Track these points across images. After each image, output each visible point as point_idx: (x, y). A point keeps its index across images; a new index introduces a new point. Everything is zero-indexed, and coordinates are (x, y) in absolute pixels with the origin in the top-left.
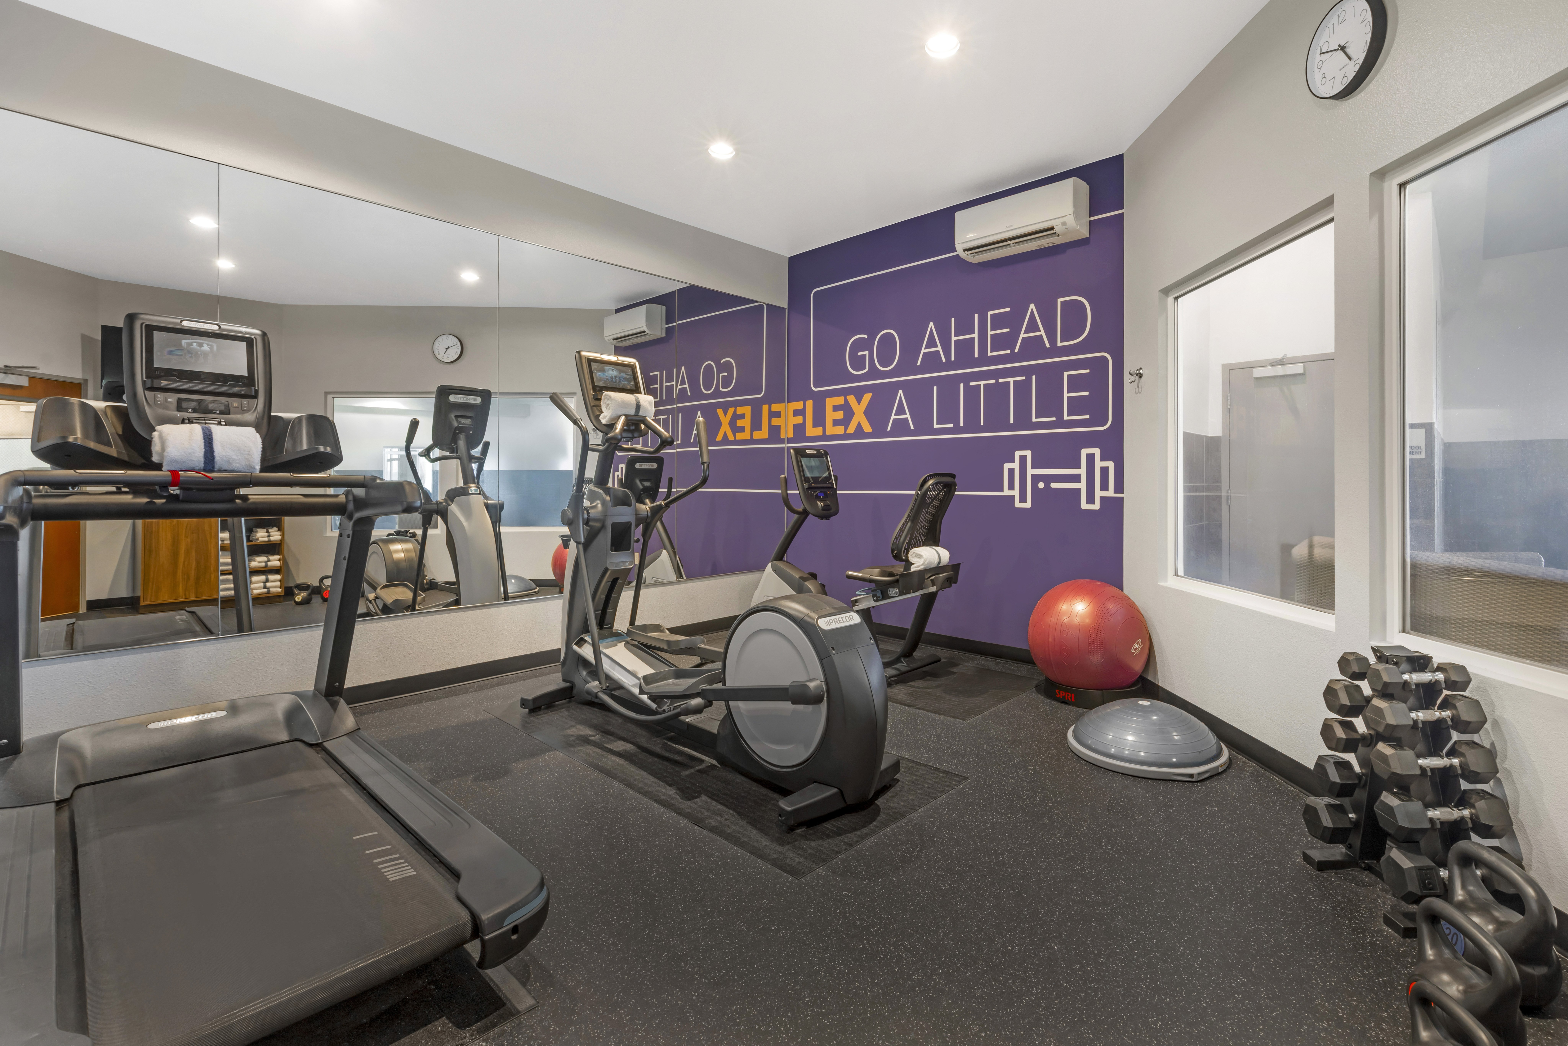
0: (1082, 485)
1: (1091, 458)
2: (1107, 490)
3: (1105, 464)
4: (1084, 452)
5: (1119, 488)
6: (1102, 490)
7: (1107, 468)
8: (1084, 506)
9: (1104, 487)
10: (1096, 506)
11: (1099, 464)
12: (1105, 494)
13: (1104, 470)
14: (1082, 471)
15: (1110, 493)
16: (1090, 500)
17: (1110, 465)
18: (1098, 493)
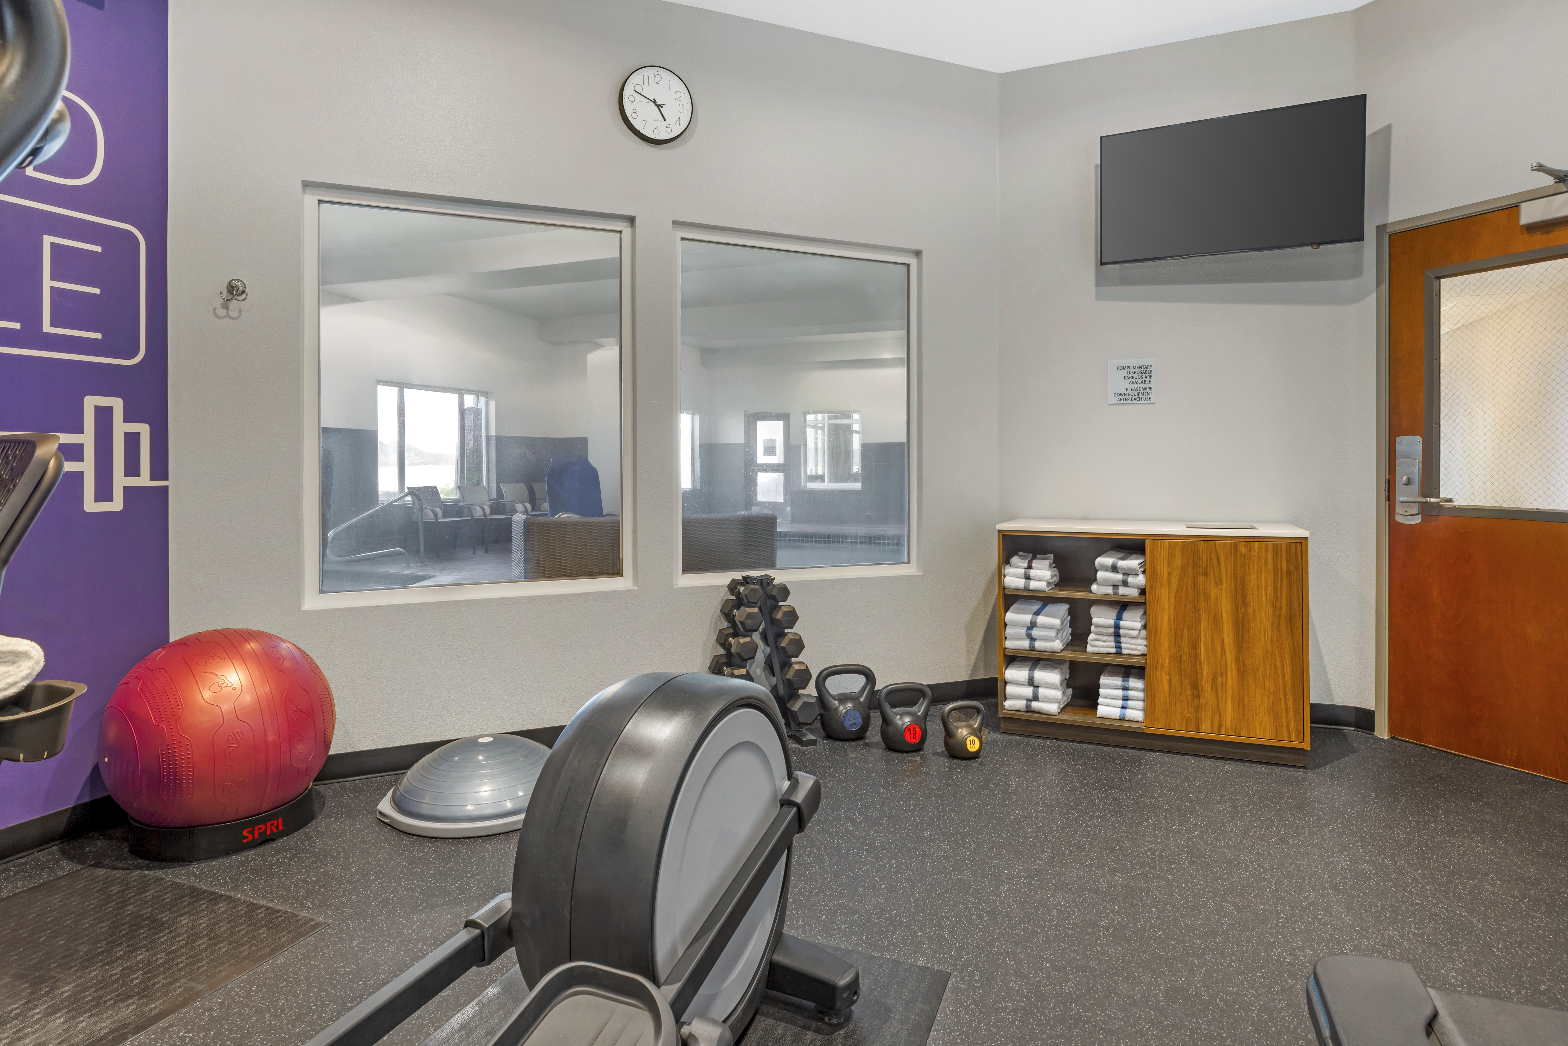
0: (87, 467)
1: (104, 416)
2: (137, 474)
3: (133, 427)
4: (91, 403)
5: (160, 469)
6: (127, 474)
7: (137, 435)
8: (91, 505)
9: (132, 469)
10: (117, 504)
11: (120, 428)
12: (133, 482)
13: (132, 440)
14: (87, 439)
15: (144, 480)
16: (104, 493)
17: (144, 430)
18: (120, 481)
